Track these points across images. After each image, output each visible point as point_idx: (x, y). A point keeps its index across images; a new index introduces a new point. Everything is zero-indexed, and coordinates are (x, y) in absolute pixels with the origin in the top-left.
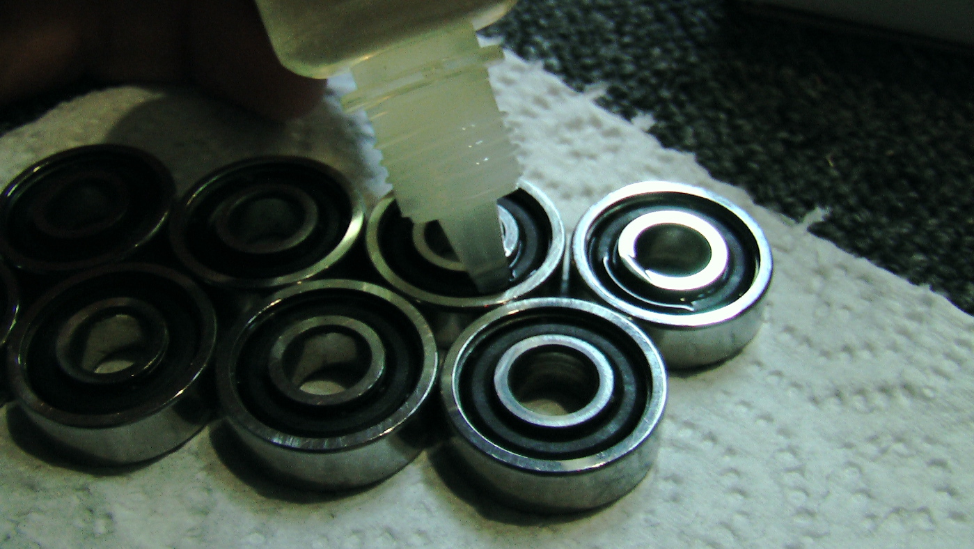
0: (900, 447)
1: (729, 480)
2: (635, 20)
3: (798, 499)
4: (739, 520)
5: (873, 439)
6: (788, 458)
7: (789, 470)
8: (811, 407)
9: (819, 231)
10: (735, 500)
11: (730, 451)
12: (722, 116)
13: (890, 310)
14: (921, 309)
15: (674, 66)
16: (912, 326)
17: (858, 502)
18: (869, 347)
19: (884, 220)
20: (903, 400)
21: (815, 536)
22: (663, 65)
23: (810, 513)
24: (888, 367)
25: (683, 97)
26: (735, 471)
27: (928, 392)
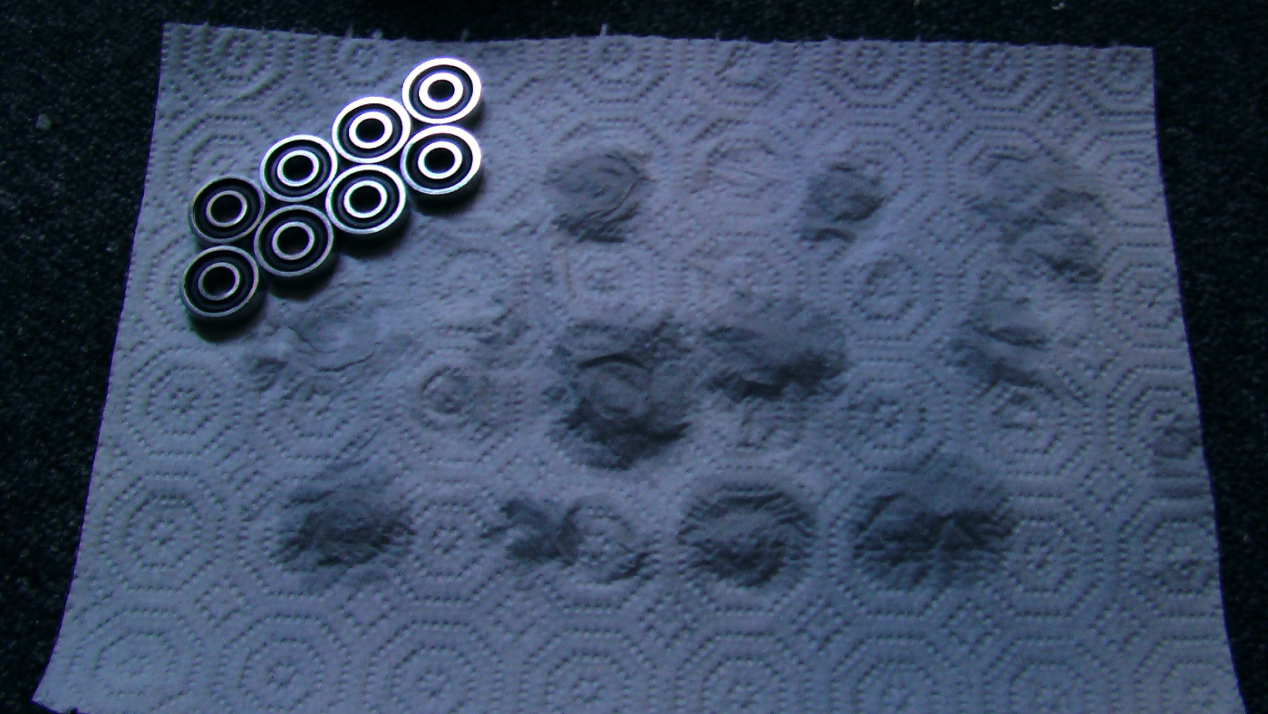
0: (543, 101)
5: (534, 104)
8: (508, 107)
9: (469, 40)
16: (521, 56)
17: (541, 127)
18: (513, 73)
20: (534, 85)
24: (523, 77)
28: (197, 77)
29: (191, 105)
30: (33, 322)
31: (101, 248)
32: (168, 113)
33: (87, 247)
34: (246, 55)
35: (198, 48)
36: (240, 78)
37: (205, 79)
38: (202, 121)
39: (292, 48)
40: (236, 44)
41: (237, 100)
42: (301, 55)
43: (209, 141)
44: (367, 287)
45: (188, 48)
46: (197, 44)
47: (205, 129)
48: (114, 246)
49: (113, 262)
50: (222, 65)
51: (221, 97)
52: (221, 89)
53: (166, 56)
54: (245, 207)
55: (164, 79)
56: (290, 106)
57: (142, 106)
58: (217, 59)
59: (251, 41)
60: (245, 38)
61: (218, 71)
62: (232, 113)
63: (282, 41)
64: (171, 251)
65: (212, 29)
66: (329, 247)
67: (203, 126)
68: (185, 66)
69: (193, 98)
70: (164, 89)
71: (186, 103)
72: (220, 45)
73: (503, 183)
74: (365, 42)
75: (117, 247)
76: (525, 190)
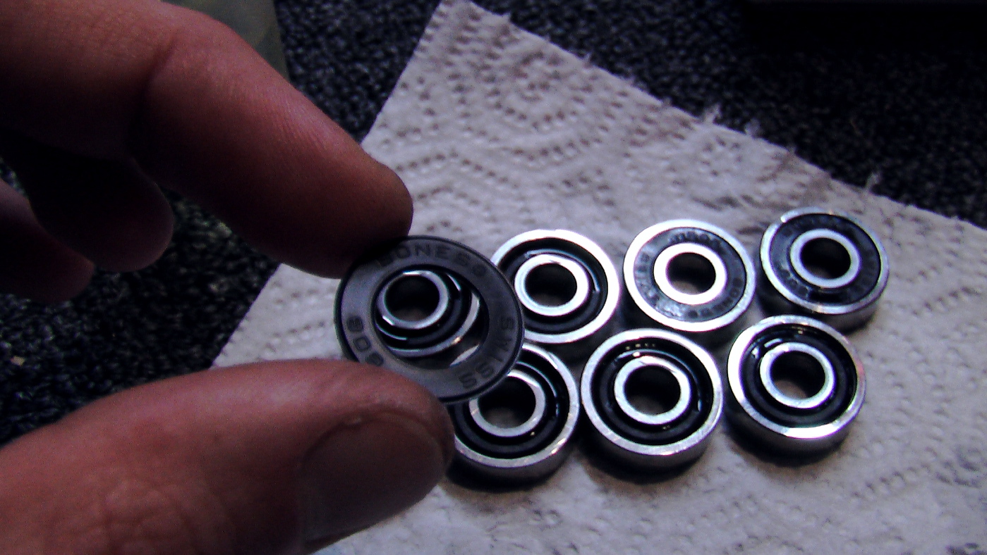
0: (972, 329)
1: (890, 380)
2: (679, 34)
3: (930, 380)
4: (905, 404)
5: (957, 329)
6: (915, 355)
7: (919, 362)
8: (914, 318)
9: (877, 191)
10: (897, 392)
11: (884, 360)
12: (773, 105)
13: (938, 239)
14: (957, 234)
15: (723, 68)
16: (954, 246)
17: (962, 372)
18: (934, 268)
19: (899, 162)
20: (965, 298)
21: (947, 400)
22: (716, 71)
23: (940, 387)
24: (951, 279)
25: (740, 95)
26: (892, 373)
27: (979, 290)
28: (460, 89)
29: (435, 127)
30: (56, 349)
31: (203, 282)
32: (396, 125)
33: (183, 271)
34: (545, 87)
35: (479, 47)
36: (523, 117)
37: (471, 96)
38: (440, 157)
39: (618, 105)
40: (538, 64)
41: (505, 149)
42: (628, 122)
43: (436, 191)
44: (593, 536)
45: (464, 40)
46: (480, 40)
47: (439, 172)
48: (221, 286)
49: (210, 308)
50: (503, 87)
51: (483, 133)
52: (490, 120)
53: (429, 38)
54: (443, 307)
55: (411, 72)
56: (580, 193)
57: (356, 98)
58: (502, 74)
59: (561, 69)
60: (555, 61)
61: (496, 93)
62: (488, 163)
63: (607, 88)
64: (306, 336)
65: (512, 27)
66: (562, 441)
67: (437, 165)
68: (450, 64)
69: (441, 118)
70: (405, 86)
71: (428, 120)
72: (514, 56)
73: (877, 448)
74: (732, 135)
75: (226, 289)
76: (910, 477)
